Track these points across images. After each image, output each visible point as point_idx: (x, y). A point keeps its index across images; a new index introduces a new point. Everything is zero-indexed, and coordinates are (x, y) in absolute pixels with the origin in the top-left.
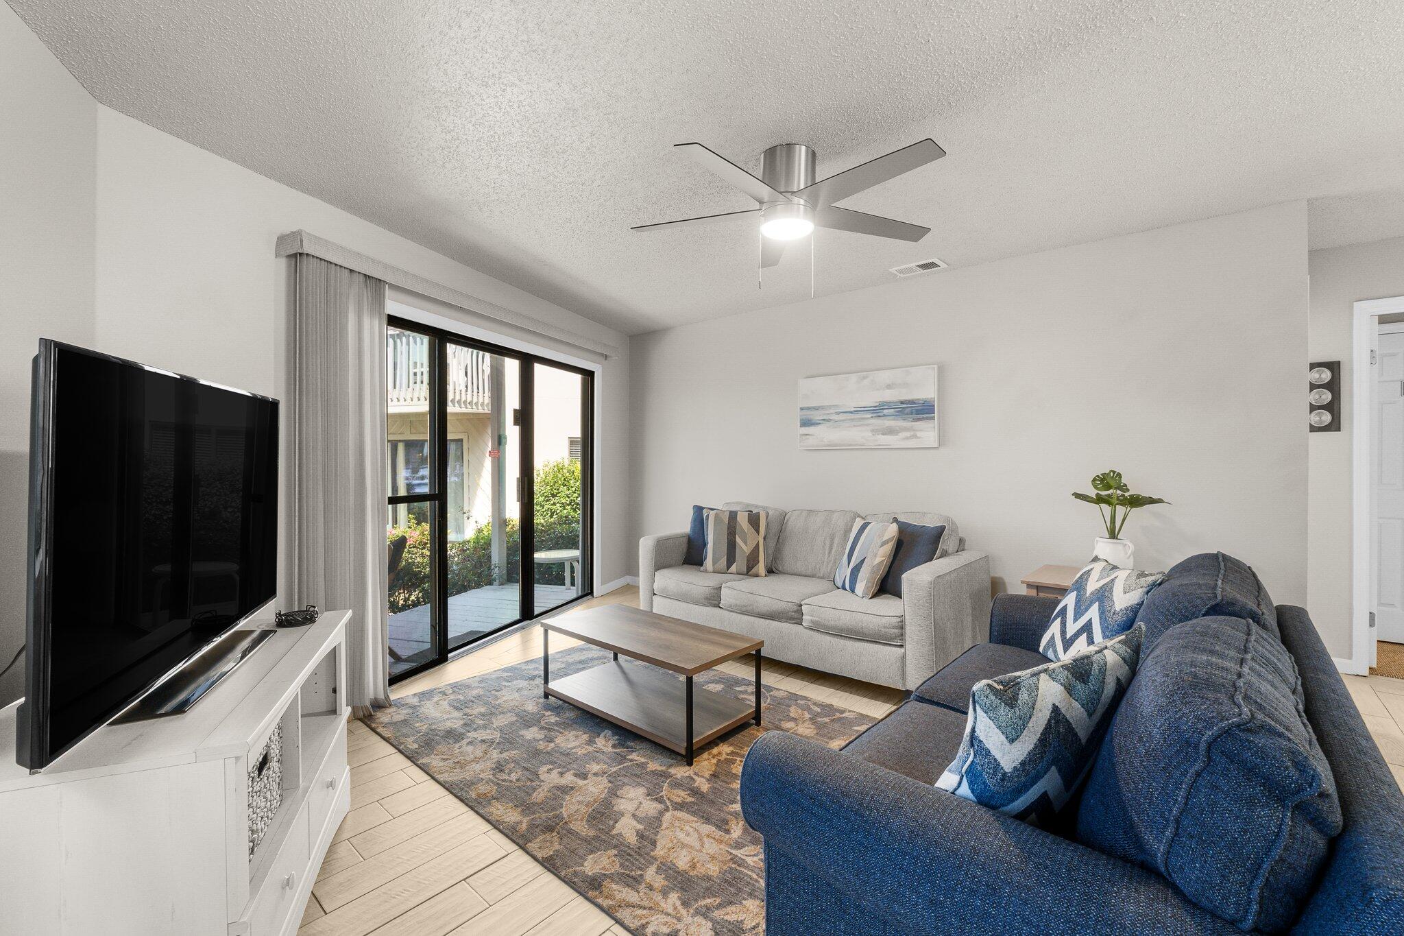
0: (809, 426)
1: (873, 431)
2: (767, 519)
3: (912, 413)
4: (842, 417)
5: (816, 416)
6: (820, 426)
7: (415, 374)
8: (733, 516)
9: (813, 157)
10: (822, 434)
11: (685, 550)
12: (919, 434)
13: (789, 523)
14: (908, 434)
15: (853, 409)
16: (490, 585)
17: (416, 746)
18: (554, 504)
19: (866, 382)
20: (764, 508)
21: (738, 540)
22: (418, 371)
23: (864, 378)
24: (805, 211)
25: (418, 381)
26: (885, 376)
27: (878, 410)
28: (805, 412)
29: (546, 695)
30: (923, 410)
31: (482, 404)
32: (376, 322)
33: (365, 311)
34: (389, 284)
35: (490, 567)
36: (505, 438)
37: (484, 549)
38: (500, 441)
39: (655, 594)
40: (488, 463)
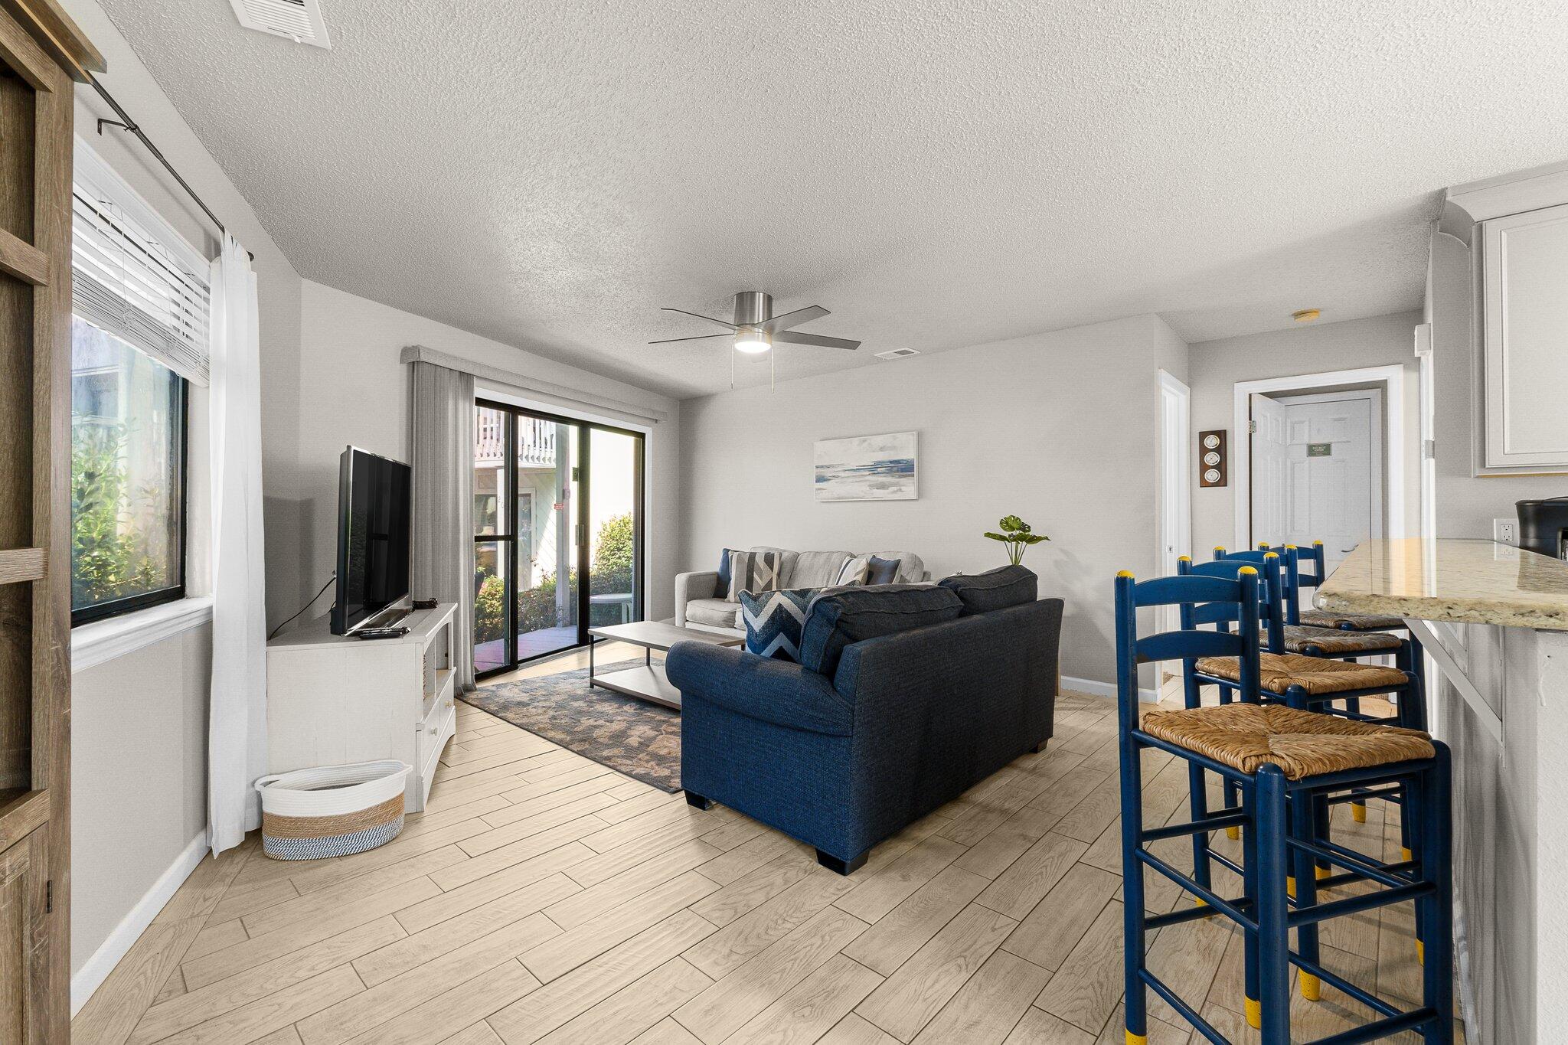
0: (822, 482)
1: (870, 486)
2: (780, 559)
3: (898, 471)
4: (847, 474)
5: (828, 473)
6: (831, 481)
7: (485, 430)
8: (752, 556)
9: (769, 300)
10: (832, 488)
11: (715, 585)
12: (903, 488)
13: (800, 563)
14: (895, 488)
15: (855, 468)
16: (555, 626)
17: (495, 708)
18: (620, 558)
19: (865, 444)
20: (777, 549)
21: (755, 575)
22: (488, 426)
23: (864, 441)
24: (763, 337)
25: (488, 437)
26: (879, 441)
27: (873, 468)
28: (819, 470)
29: (592, 686)
30: (904, 468)
31: (550, 459)
32: (468, 405)
33: (460, 397)
34: (477, 377)
35: (554, 611)
36: (569, 492)
37: (550, 596)
38: (564, 494)
39: (687, 621)
40: (553, 515)
